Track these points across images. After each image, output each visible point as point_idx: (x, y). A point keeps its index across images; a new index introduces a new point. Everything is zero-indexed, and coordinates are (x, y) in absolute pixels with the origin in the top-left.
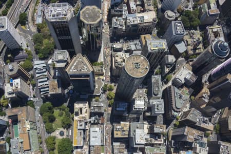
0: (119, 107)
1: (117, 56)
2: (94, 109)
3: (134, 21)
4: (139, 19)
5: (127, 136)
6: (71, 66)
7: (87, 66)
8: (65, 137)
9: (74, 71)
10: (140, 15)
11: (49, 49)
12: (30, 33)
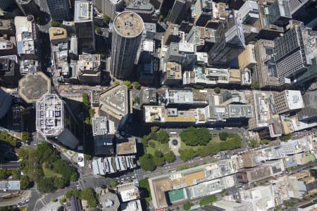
0: (150, 71)
1: (85, 67)
2: (153, 98)
3: (30, 45)
4: (25, 39)
5: (180, 66)
6: (118, 109)
7: (117, 90)
8: (179, 140)
9: (124, 105)
10: (19, 37)
11: (64, 165)
12: (34, 198)
